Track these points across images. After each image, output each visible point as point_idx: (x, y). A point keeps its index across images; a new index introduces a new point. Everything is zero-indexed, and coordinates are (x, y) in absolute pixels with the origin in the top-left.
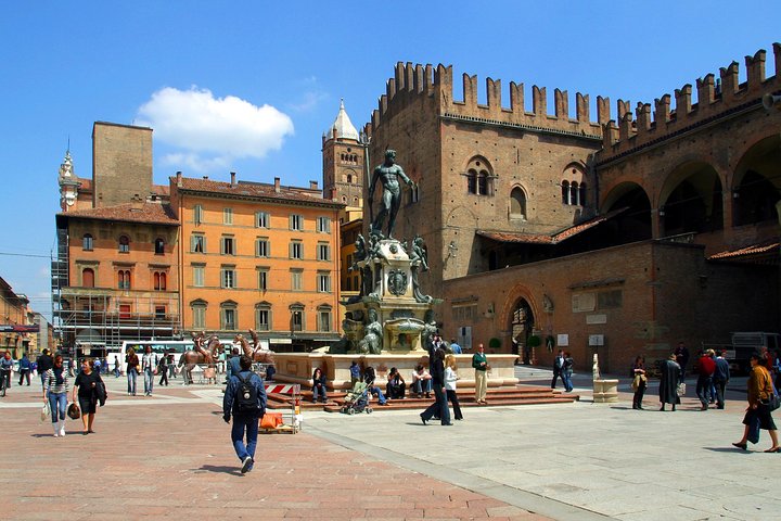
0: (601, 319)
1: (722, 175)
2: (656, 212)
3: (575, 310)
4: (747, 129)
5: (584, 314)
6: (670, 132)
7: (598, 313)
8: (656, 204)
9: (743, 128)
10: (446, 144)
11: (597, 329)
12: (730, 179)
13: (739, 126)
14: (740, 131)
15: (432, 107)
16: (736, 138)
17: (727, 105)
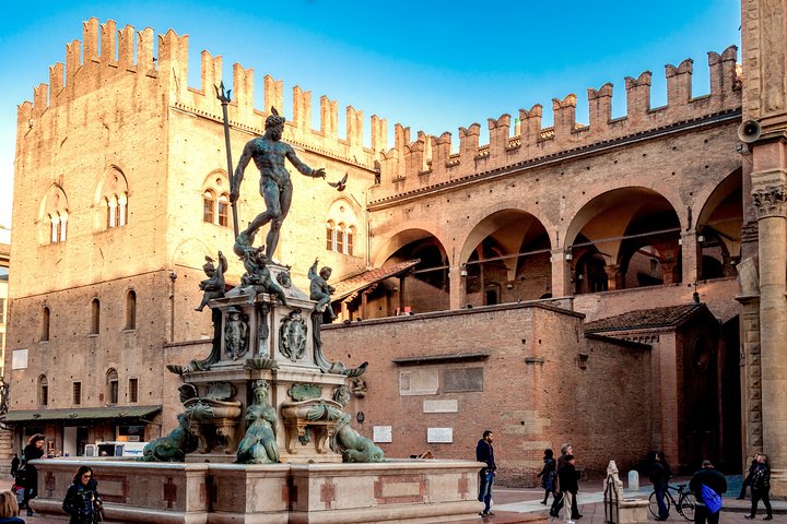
0: (449, 406)
1: (551, 230)
2: (456, 273)
3: (402, 393)
4: (587, 176)
5: (420, 398)
6: (479, 171)
7: (442, 398)
8: (457, 259)
9: (581, 175)
10: (176, 149)
11: (442, 420)
12: (562, 237)
13: (576, 173)
14: (577, 179)
15: (154, 91)
16: (572, 187)
17: (560, 144)
